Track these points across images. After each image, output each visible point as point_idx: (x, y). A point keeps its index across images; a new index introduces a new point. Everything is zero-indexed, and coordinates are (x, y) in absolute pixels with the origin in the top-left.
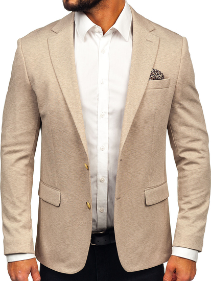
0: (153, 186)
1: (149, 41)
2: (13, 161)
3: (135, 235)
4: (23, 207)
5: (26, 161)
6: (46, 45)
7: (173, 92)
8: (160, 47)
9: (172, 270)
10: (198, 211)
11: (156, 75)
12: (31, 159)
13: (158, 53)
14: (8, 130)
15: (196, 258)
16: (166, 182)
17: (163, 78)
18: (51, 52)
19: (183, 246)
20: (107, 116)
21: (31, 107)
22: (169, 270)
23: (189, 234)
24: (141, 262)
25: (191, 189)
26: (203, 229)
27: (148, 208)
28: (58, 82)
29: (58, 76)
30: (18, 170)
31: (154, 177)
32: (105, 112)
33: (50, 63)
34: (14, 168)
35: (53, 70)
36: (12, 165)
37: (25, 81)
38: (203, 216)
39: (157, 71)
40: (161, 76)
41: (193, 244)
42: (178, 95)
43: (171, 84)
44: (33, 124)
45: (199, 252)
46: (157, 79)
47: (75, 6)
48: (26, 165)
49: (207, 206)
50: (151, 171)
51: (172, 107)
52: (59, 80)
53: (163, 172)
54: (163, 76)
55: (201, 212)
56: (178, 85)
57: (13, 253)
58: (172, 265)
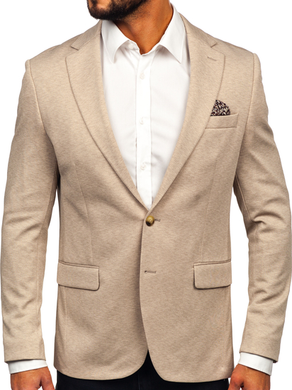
0: (207, 260)
1: (211, 58)
2: (18, 233)
3: (177, 327)
4: (29, 296)
5: (35, 233)
6: (65, 66)
7: (242, 134)
8: (226, 68)
9: (239, 384)
10: (275, 303)
11: (220, 109)
12: (42, 229)
13: (224, 77)
14: (13, 190)
15: (271, 370)
16: (229, 260)
17: (228, 113)
18: (71, 76)
19: (255, 352)
20: (149, 167)
21: (44, 158)
22: (235, 383)
23: (263, 335)
24: (184, 370)
25: (266, 270)
26: (280, 330)
27: (197, 292)
28: (83, 119)
29: (83, 111)
30: (25, 245)
31: (209, 249)
32: (146, 163)
33: (71, 93)
34: (18, 243)
35: (74, 102)
36: (17, 239)
37: (36, 121)
38: (281, 311)
39: (221, 103)
40: (226, 110)
41: (268, 350)
42: (250, 138)
43: (239, 122)
44: (47, 181)
45: (275, 362)
46: (221, 115)
47: (106, 12)
48: (36, 239)
49: (286, 296)
50: (204, 240)
51: (240, 155)
52: (85, 118)
53: (226, 244)
54: (228, 111)
55: (279, 304)
56: (249, 124)
57: (15, 359)
58: (238, 377)
